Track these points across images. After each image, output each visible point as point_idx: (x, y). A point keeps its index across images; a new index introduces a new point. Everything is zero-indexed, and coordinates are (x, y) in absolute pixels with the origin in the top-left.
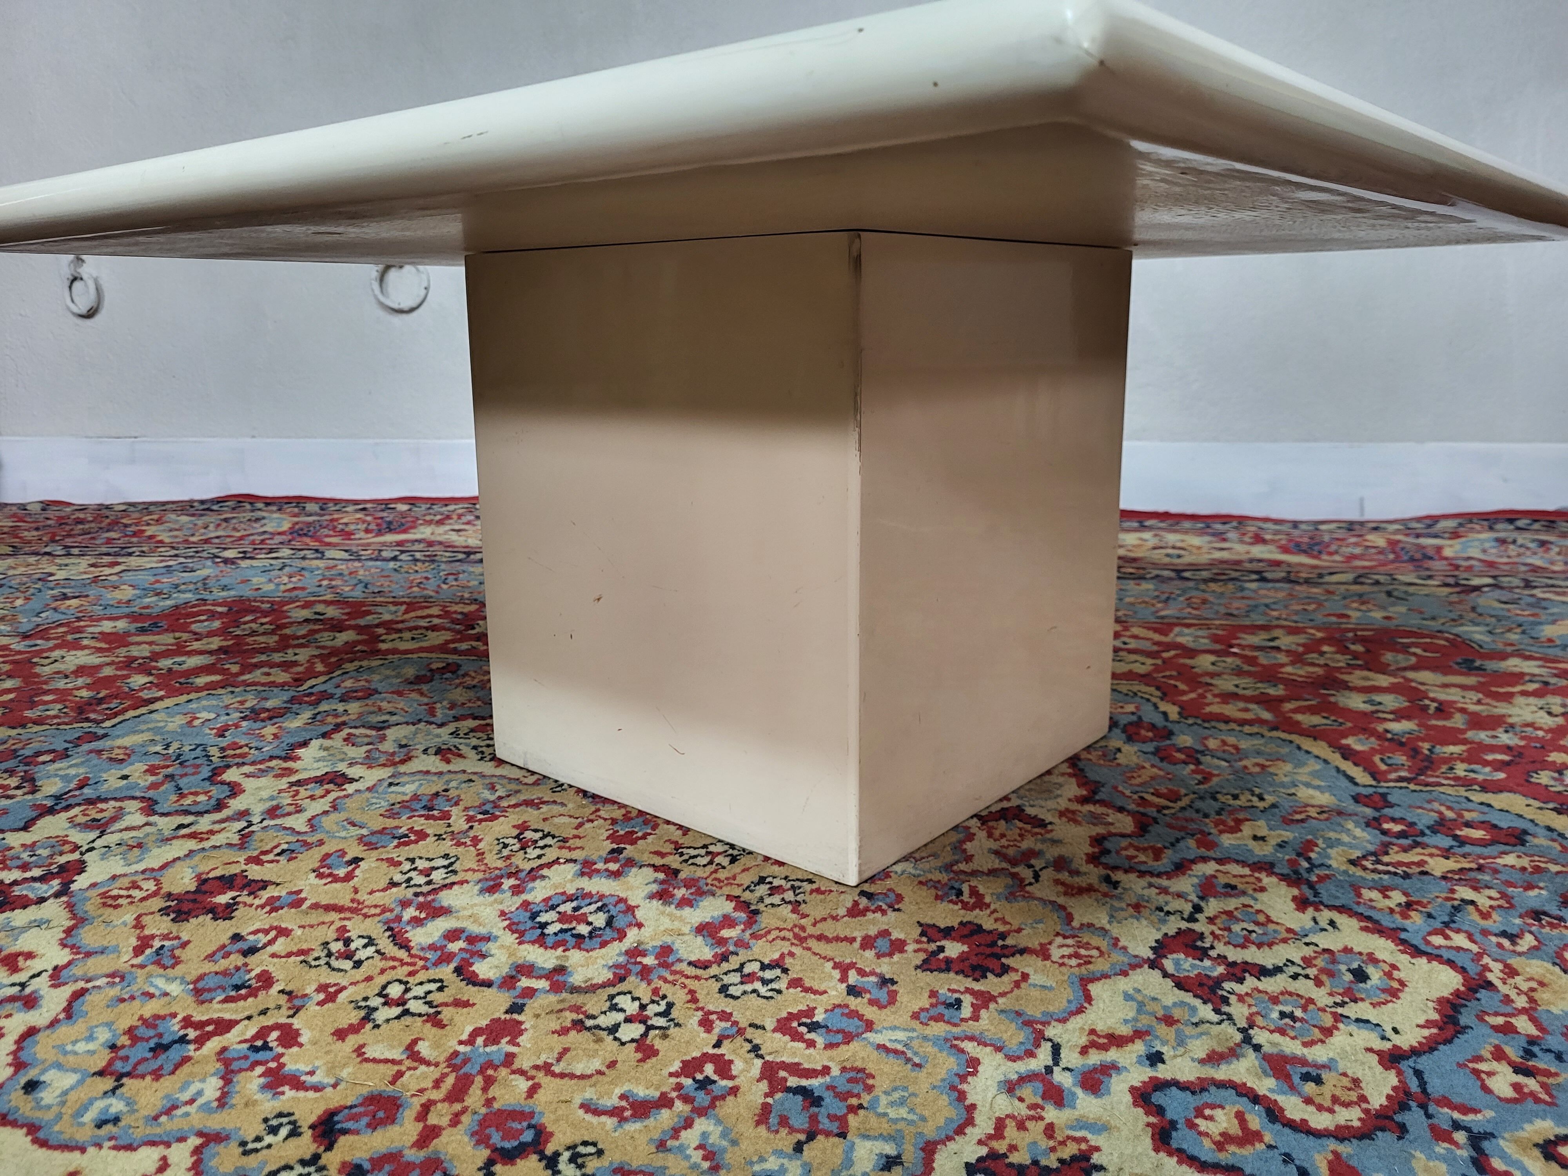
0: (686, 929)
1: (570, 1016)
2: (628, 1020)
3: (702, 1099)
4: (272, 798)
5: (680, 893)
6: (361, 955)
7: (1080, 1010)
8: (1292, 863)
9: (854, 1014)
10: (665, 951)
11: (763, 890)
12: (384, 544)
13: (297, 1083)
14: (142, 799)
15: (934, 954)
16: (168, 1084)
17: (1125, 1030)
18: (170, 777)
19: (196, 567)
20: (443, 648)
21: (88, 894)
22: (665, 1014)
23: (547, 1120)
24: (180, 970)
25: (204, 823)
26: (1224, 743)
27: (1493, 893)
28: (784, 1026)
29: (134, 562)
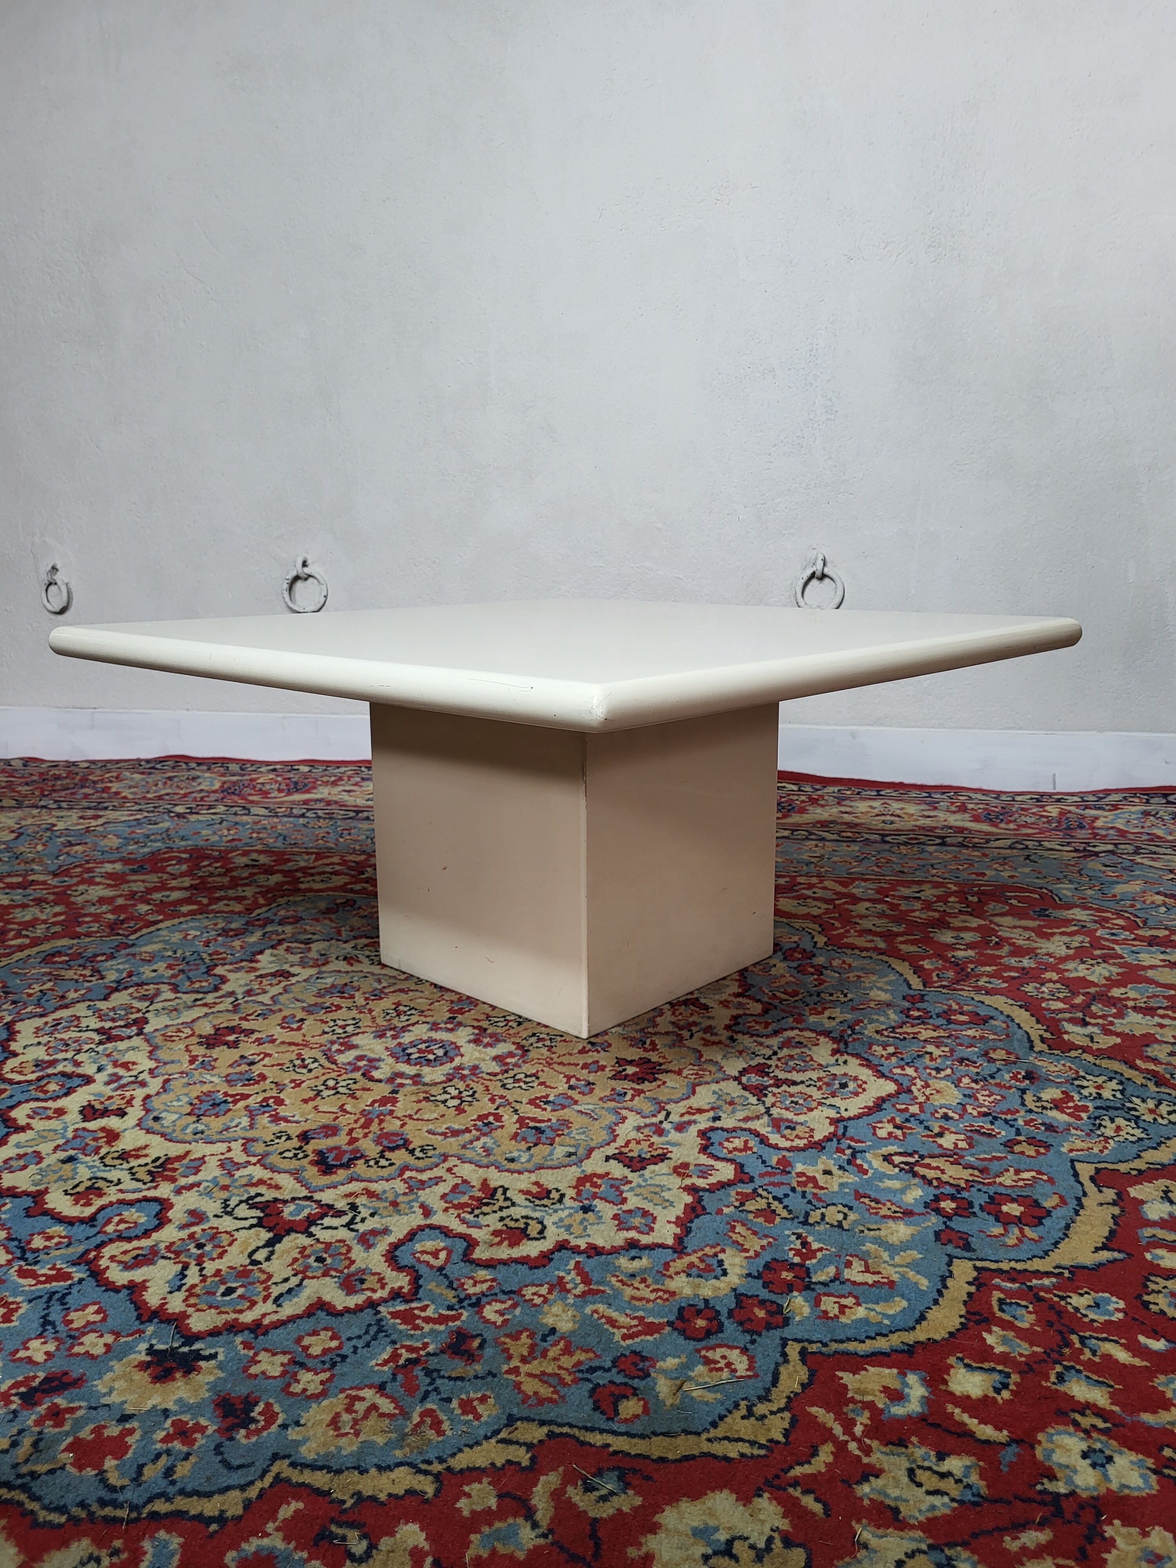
0: (487, 1058)
1: (422, 1095)
2: (452, 1098)
3: (486, 1129)
4: (247, 985)
5: (486, 1040)
6: (311, 1066)
7: (688, 1098)
8: (844, 1031)
9: (571, 1098)
10: (475, 1068)
11: (534, 1039)
12: (293, 802)
13: (286, 1120)
14: (169, 984)
15: (620, 1072)
16: (222, 1119)
17: (707, 1107)
18: (182, 971)
19: (158, 820)
20: (343, 888)
21: (156, 1034)
22: (472, 1096)
23: (410, 1137)
24: (215, 1071)
25: (210, 998)
26: (844, 962)
27: (947, 1049)
28: (532, 1102)
29: (111, 815)
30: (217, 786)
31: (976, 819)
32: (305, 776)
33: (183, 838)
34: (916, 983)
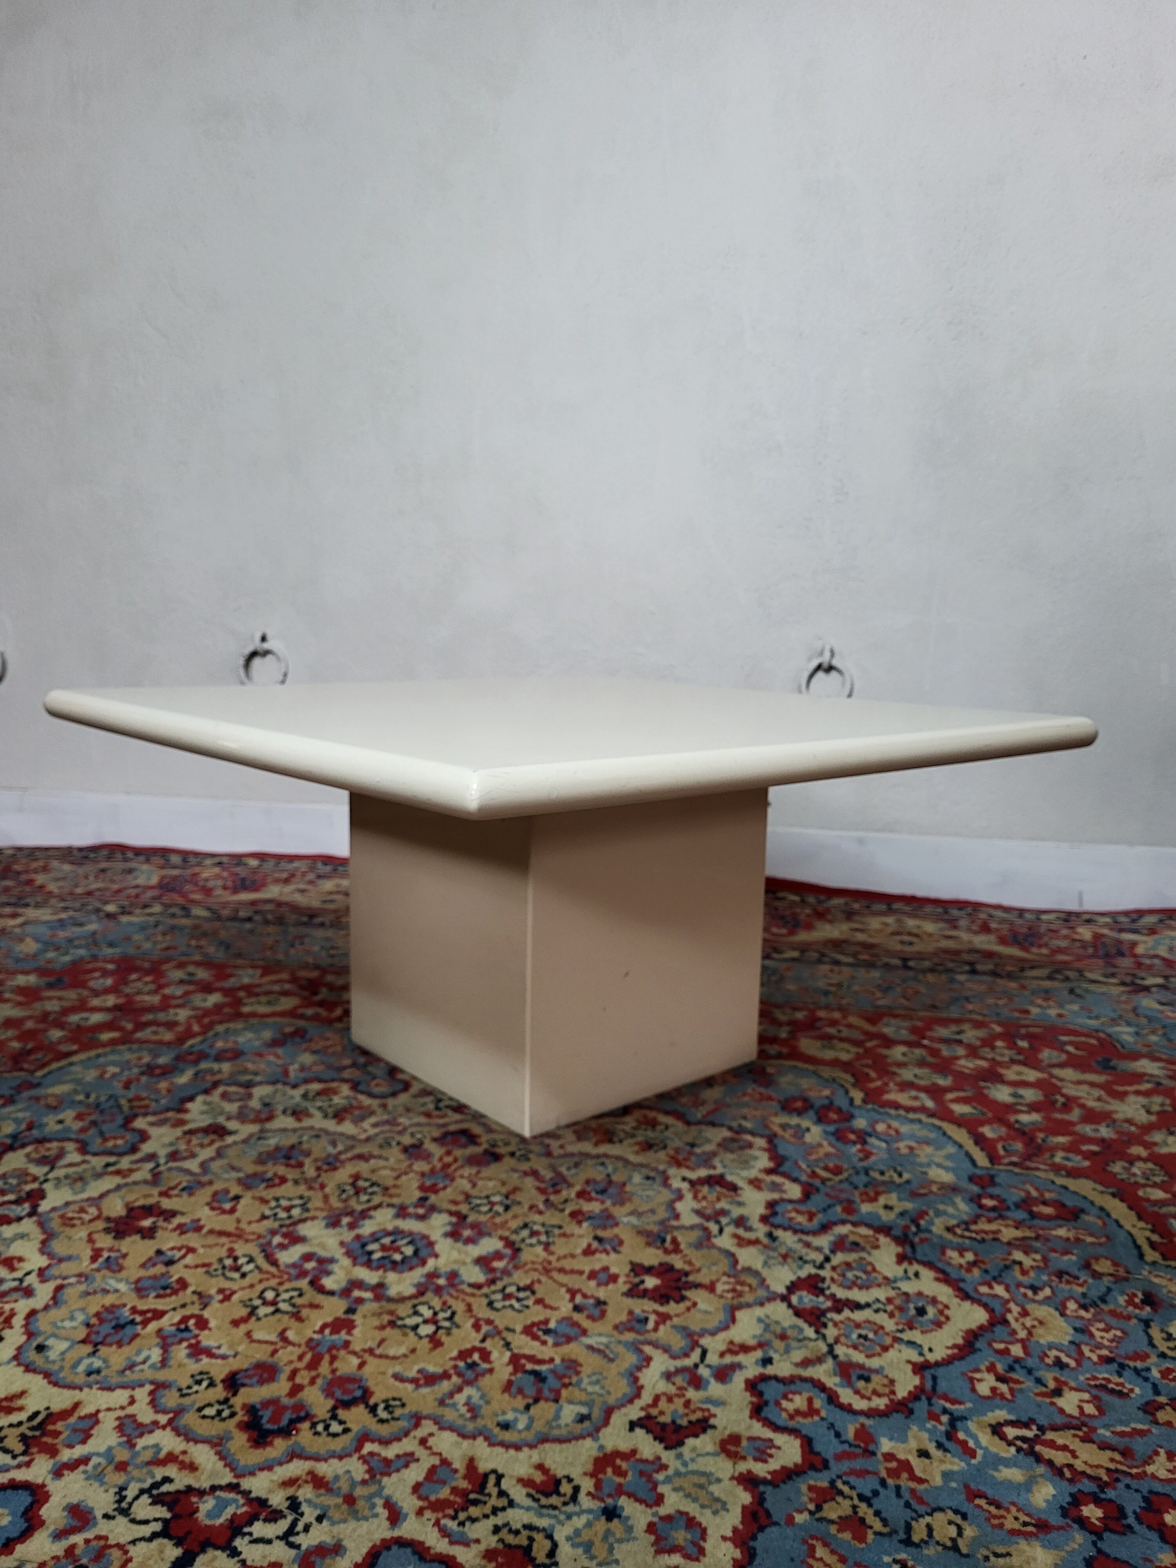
0: (469, 1260)
1: (386, 1318)
2: (426, 1322)
3: (470, 1375)
4: (171, 1144)
5: (467, 1233)
6: (247, 1268)
7: (726, 1328)
8: (907, 1227)
9: (576, 1324)
10: (453, 1276)
11: (525, 1233)
12: (240, 903)
13: (209, 1353)
14: (77, 1141)
15: (637, 1285)
16: (127, 1350)
17: (752, 1342)
18: (94, 1123)
19: (85, 921)
20: (292, 1013)
21: (52, 1215)
22: (451, 1318)
23: (371, 1384)
24: (123, 1274)
25: (125, 1163)
26: (889, 1127)
27: (1038, 1257)
28: (528, 1330)
29: (31, 913)
30: (154, 880)
31: (1003, 941)
32: (255, 871)
33: (111, 945)
34: (981, 1159)
